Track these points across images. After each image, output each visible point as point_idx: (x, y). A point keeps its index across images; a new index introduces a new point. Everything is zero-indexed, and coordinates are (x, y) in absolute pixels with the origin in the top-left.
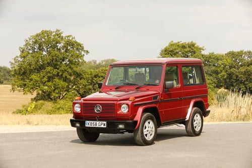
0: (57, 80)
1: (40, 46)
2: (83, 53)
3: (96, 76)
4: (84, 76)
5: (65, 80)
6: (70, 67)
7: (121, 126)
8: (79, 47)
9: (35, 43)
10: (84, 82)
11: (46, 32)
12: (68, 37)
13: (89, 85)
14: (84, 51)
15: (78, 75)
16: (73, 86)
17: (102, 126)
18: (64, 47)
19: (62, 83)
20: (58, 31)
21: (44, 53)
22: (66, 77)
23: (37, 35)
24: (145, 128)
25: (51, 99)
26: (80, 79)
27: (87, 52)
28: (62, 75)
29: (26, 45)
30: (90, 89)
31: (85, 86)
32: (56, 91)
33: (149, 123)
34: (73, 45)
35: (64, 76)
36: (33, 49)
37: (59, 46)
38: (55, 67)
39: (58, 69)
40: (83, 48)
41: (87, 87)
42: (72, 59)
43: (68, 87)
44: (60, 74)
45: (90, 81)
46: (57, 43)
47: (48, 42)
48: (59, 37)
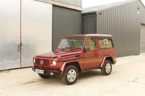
7: (52, 74)
17: (42, 73)
24: (69, 74)
33: (72, 71)
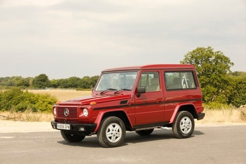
0: (208, 86)
1: (196, 61)
2: (229, 65)
3: (240, 83)
4: (230, 83)
5: (216, 86)
6: (219, 76)
7: (82, 129)
8: (226, 60)
9: (192, 57)
10: (230, 88)
11: (200, 49)
12: (218, 52)
13: (234, 90)
14: (230, 63)
15: (226, 82)
16: (222, 91)
18: (214, 60)
19: (213, 88)
20: (209, 48)
21: (199, 65)
22: (216, 84)
23: (194, 52)
25: (205, 101)
26: (228, 85)
27: (233, 64)
28: (213, 82)
29: (186, 59)
30: (235, 93)
31: (231, 91)
32: (208, 95)
34: (221, 59)
35: (214, 83)
36: (191, 62)
37: (211, 59)
38: (208, 76)
39: (209, 77)
40: (230, 61)
41: (233, 92)
42: (220, 69)
43: (218, 91)
44: (211, 81)
45: (235, 87)
46: (209, 57)
47: (201, 57)
48: (210, 53)
